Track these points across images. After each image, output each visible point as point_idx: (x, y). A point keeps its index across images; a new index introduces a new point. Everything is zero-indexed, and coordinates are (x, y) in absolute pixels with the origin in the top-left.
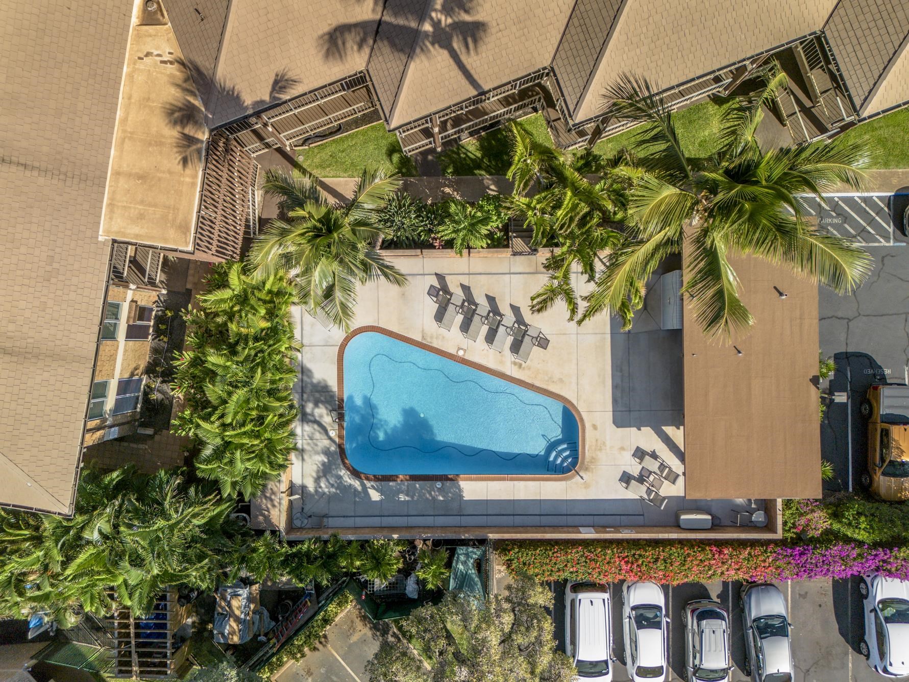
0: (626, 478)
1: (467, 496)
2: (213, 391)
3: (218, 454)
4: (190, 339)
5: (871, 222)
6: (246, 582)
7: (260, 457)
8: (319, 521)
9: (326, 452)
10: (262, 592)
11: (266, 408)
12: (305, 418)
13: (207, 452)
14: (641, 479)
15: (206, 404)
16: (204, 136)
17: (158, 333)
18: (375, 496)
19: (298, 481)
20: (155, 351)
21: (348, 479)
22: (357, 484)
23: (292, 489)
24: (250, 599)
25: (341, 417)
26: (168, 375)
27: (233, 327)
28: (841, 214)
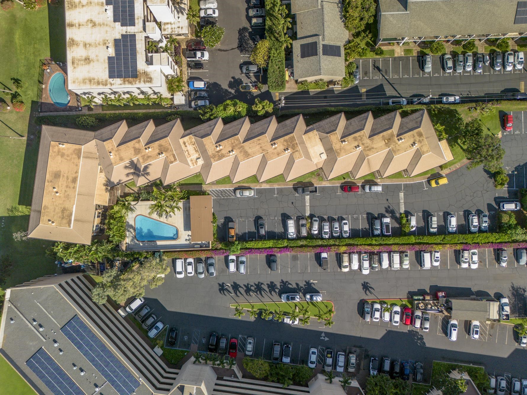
0: (186, 240)
1: (158, 244)
2: (112, 226)
3: (113, 237)
4: (108, 218)
5: (230, 193)
6: (119, 260)
7: (119, 237)
8: (131, 249)
9: (132, 237)
10: (122, 262)
11: (121, 229)
12: (128, 231)
13: (111, 236)
14: (189, 240)
15: (111, 229)
16: (109, 188)
17: (102, 216)
18: (141, 244)
19: (127, 242)
20: (101, 219)
21: (137, 242)
22: (138, 242)
23: (126, 243)
24: (119, 263)
25: (135, 231)
26: (104, 224)
27: (115, 216)
28: (225, 192)
